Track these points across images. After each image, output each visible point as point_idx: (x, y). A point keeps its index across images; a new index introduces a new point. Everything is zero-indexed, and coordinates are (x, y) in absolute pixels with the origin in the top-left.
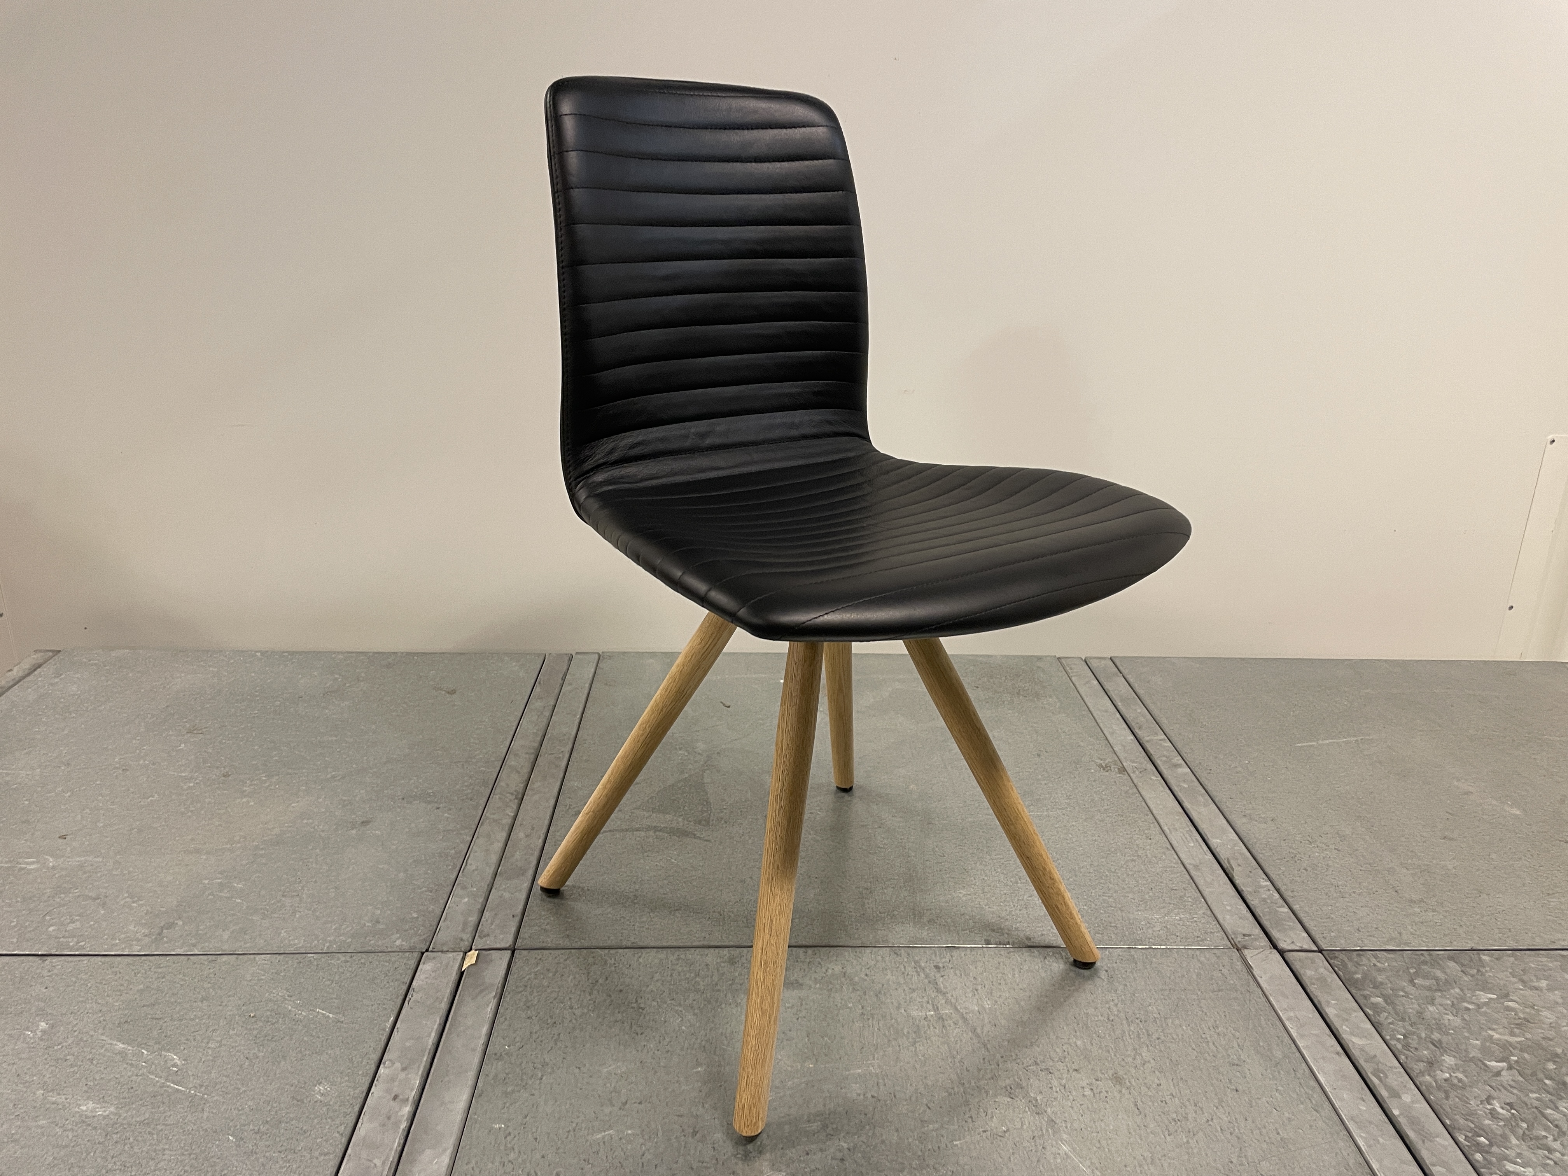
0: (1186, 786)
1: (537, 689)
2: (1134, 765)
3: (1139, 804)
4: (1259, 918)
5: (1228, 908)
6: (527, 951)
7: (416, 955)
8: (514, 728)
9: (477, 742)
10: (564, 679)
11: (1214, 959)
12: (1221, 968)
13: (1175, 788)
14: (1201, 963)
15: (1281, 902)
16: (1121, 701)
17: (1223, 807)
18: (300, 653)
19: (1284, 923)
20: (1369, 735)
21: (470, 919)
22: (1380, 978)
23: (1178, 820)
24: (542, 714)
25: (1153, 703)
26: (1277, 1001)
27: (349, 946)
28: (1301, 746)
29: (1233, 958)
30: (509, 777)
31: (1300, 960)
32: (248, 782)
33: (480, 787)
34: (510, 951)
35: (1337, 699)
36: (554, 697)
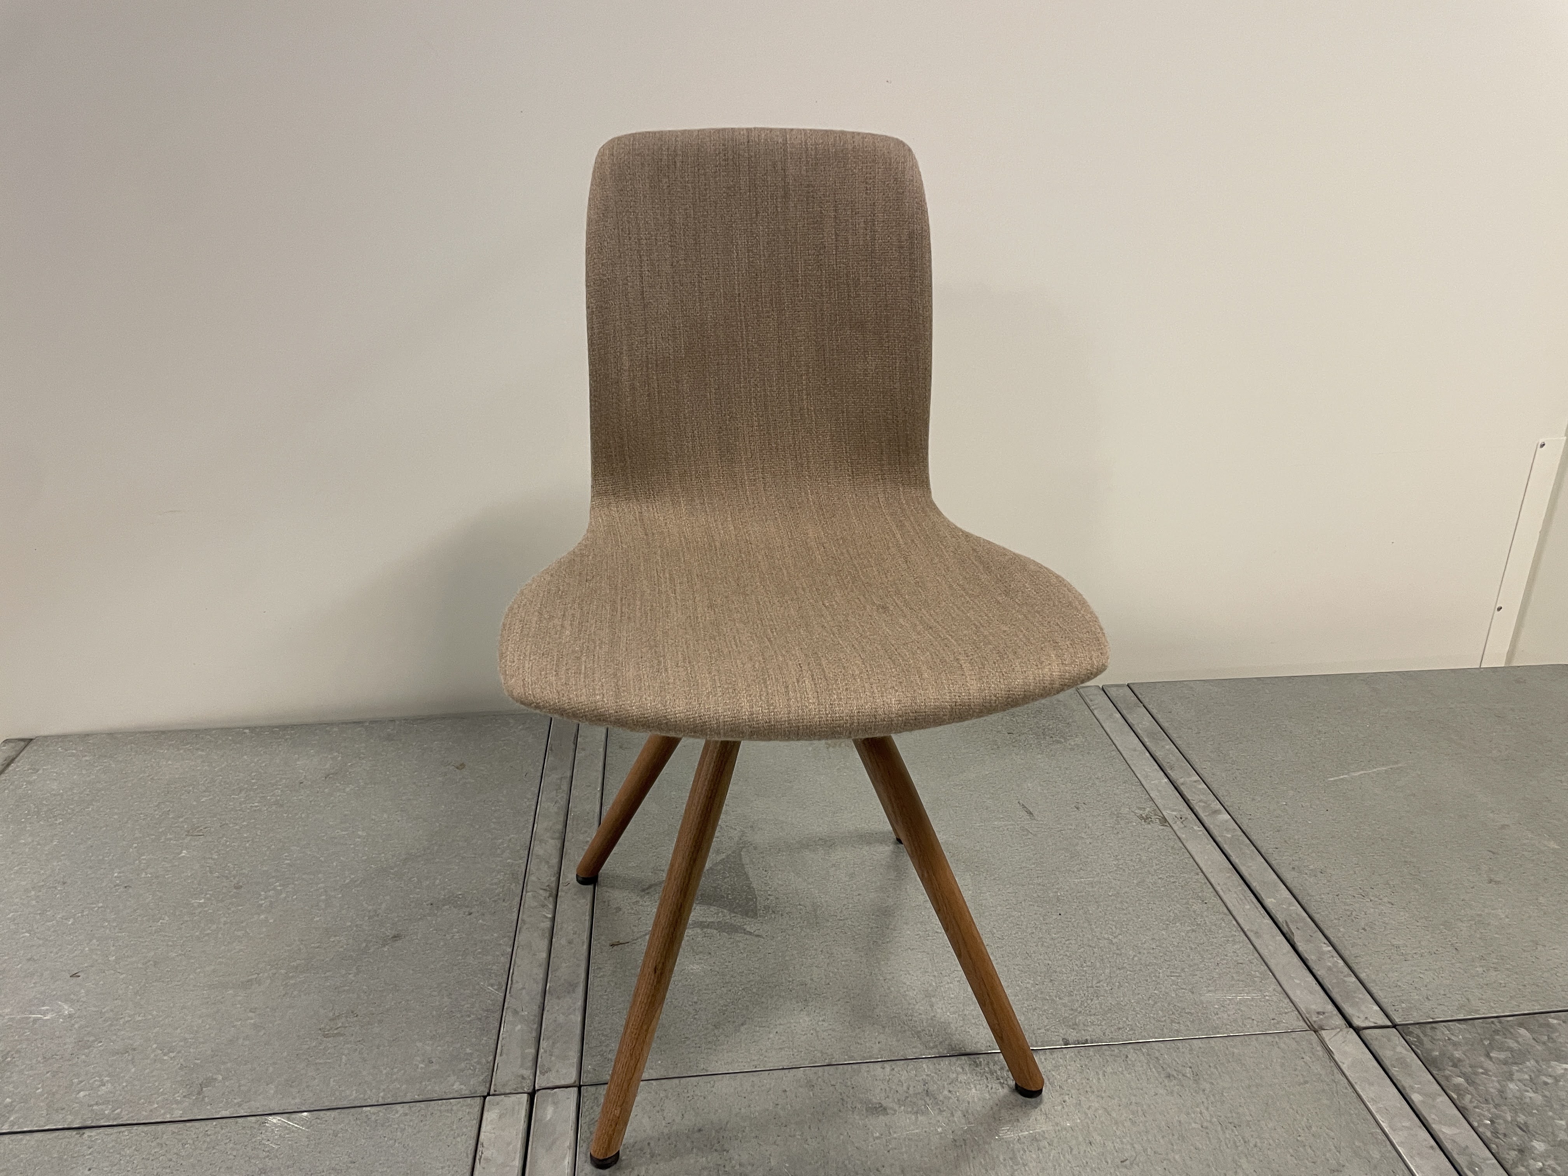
0: (1229, 836)
1: (550, 758)
2: (1175, 814)
3: (1187, 861)
4: (1328, 991)
5: (1298, 982)
6: (593, 1087)
7: (478, 1101)
8: (534, 807)
10: (575, 744)
11: (1294, 1045)
12: (1303, 1056)
13: (1220, 841)
14: (1282, 1051)
15: (1346, 969)
16: (1148, 737)
18: (293, 726)
19: (1354, 995)
20: (1396, 763)
21: (527, 1050)
22: (1457, 1054)
23: (1229, 877)
24: (560, 787)
25: (1180, 737)
26: (1363, 1090)
27: (405, 1095)
28: (1335, 781)
29: (1312, 1042)
30: (539, 870)
31: (1376, 1038)
32: (263, 893)
33: (511, 884)
34: (576, 1089)
35: (1359, 721)
36: (569, 766)
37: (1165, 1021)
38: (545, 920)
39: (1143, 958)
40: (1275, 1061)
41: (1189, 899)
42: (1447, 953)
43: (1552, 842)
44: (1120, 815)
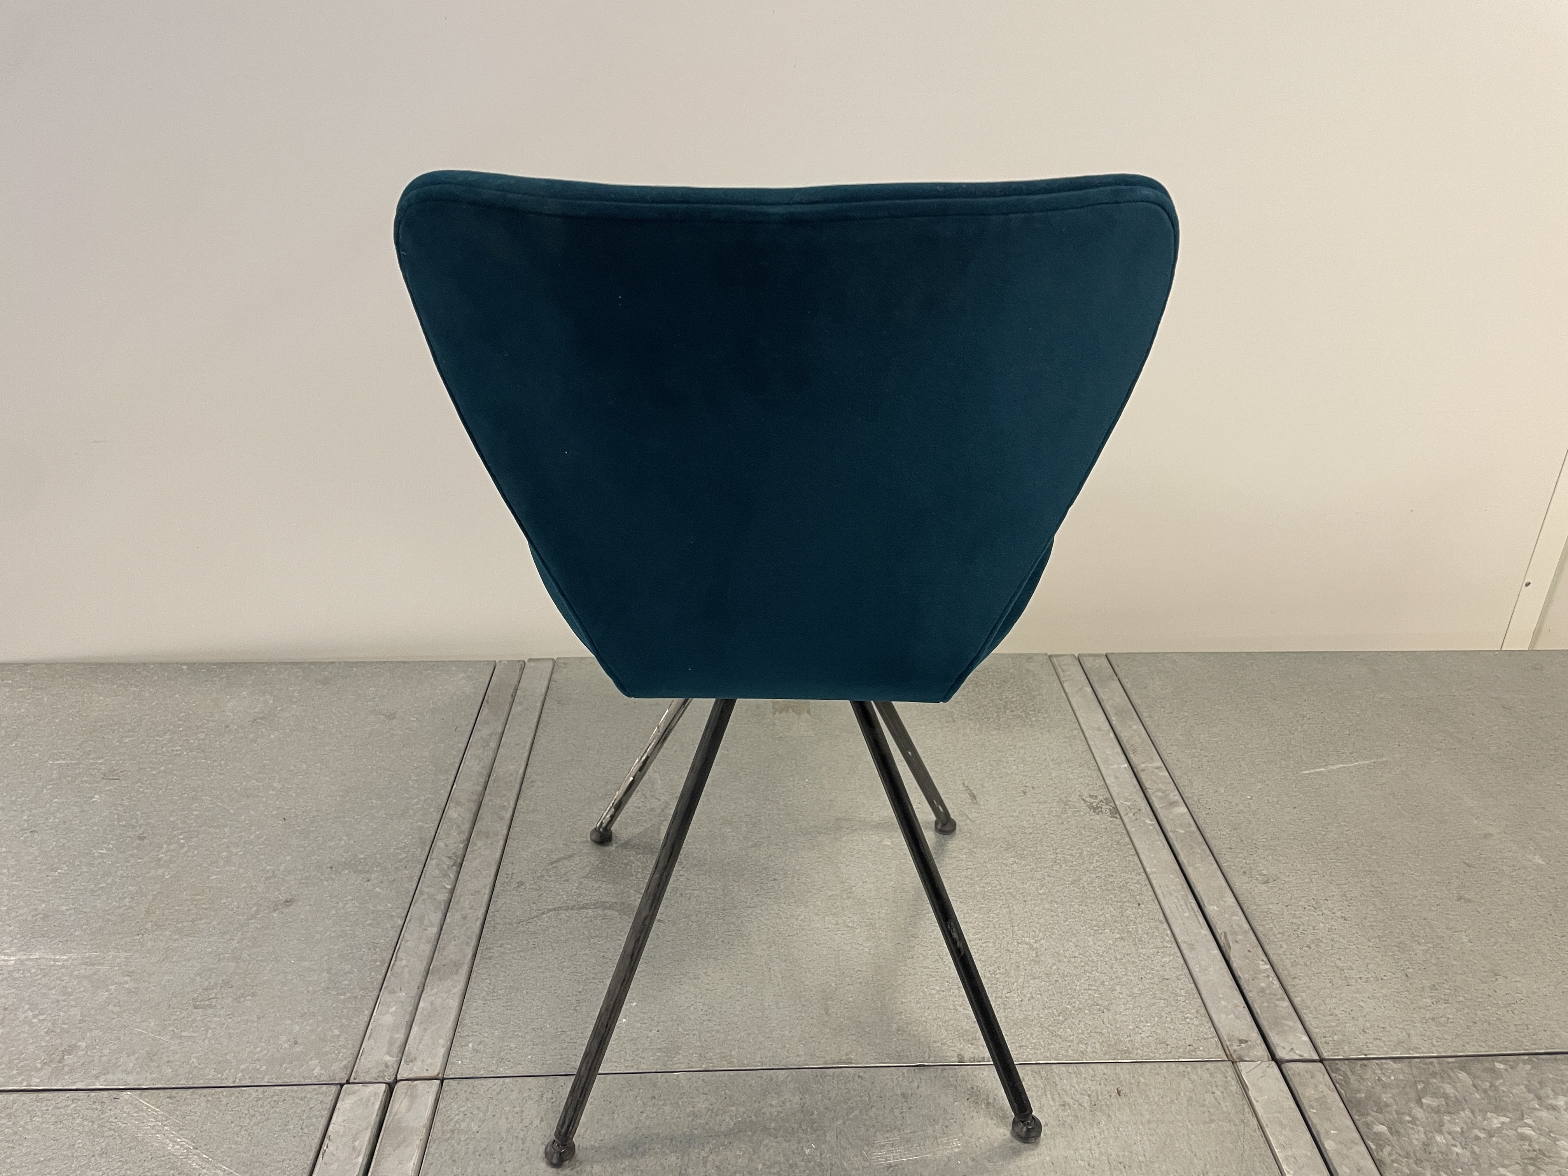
0: (1183, 831)
1: (485, 711)
2: (1129, 803)
3: (1132, 860)
4: (1257, 1016)
5: (1223, 1003)
6: (456, 1081)
7: (335, 1089)
8: (457, 765)
9: (416, 785)
10: (513, 697)
11: (1206, 1076)
12: (1215, 1090)
13: (1171, 835)
14: (1192, 1082)
15: (1281, 991)
16: (1116, 716)
17: (1221, 861)
18: (231, 664)
19: (1284, 1022)
20: (1382, 756)
21: (396, 1036)
22: (1385, 1098)
23: (1173, 880)
24: (488, 745)
25: (1150, 717)
26: (1273, 1134)
27: (263, 1079)
28: (1309, 774)
29: (1227, 1075)
30: (448, 835)
31: (1299, 1073)
32: (165, 846)
33: (417, 849)
34: (438, 1082)
35: (1349, 707)
36: (503, 720)
37: (1072, 1041)
38: (444, 890)
39: (1062, 968)
40: (1182, 1094)
41: (1125, 902)
42: (1396, 980)
43: (1537, 857)
44: (1069, 803)
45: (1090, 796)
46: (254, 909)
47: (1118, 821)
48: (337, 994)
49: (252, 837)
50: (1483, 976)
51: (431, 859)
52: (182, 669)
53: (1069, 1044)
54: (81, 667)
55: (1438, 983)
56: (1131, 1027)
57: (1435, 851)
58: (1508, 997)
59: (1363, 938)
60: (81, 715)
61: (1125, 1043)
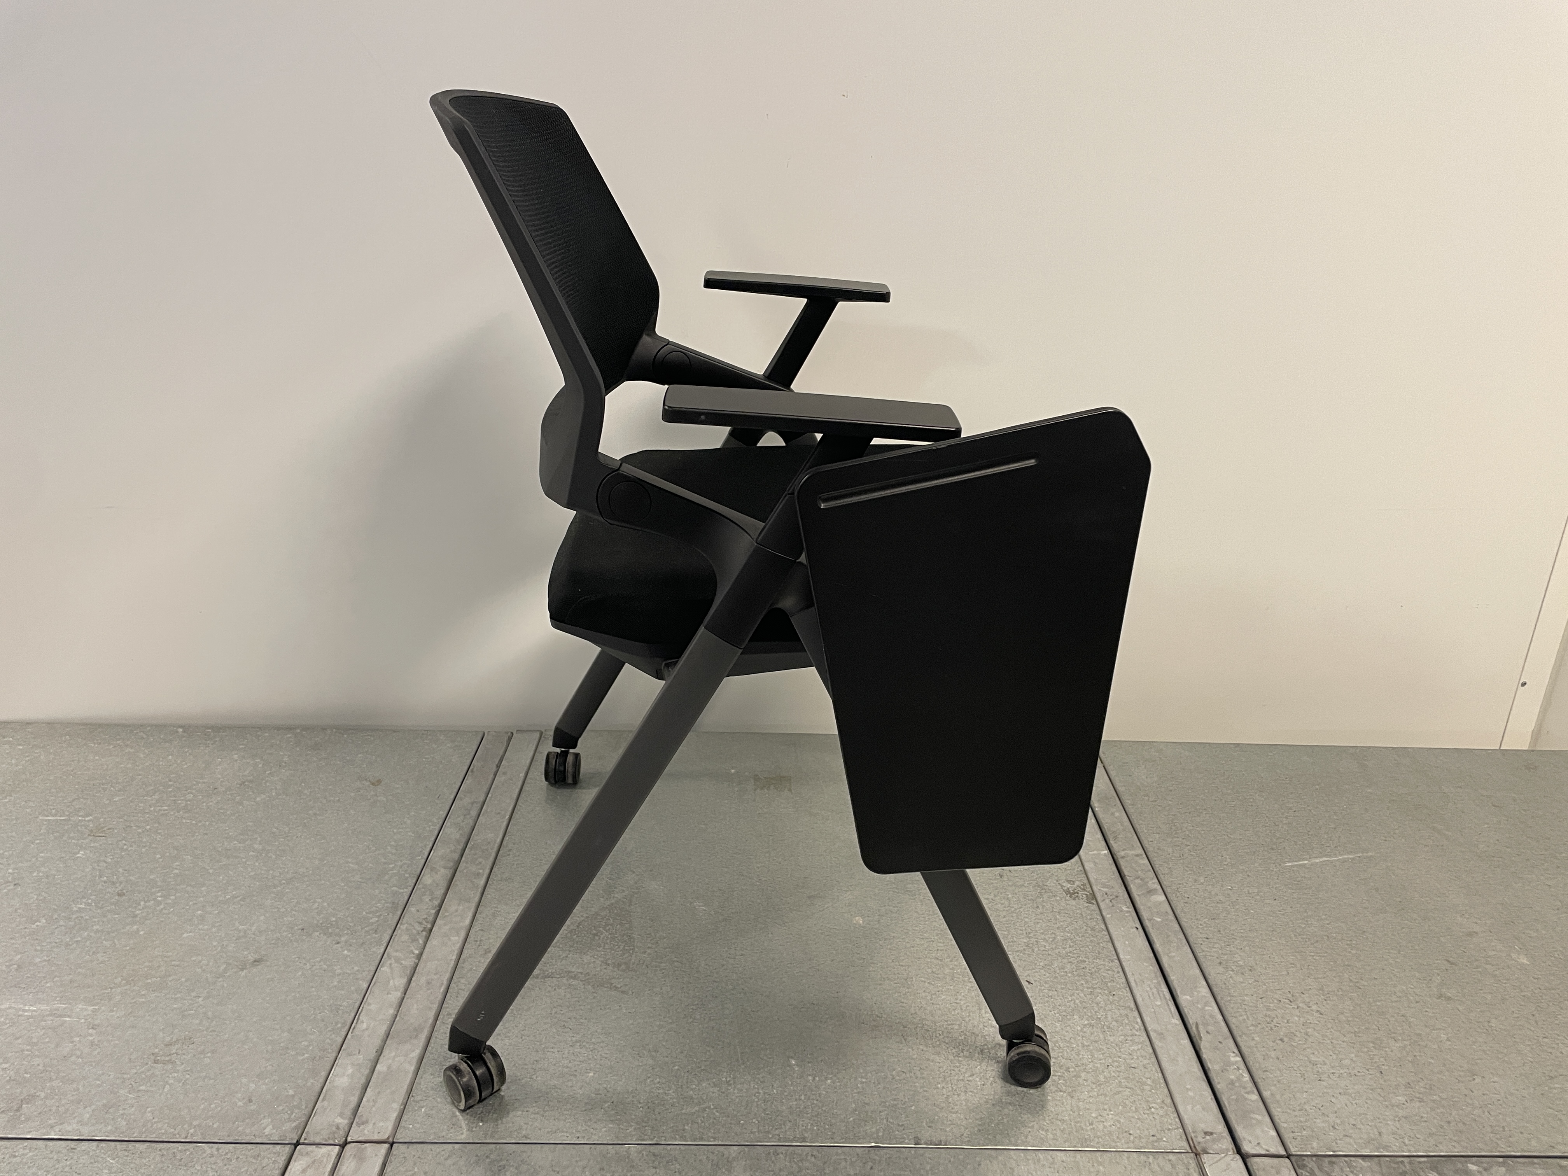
0: (1160, 921)
1: (470, 779)
3: (1105, 946)
4: (1224, 1109)
5: (1191, 1094)
6: (406, 1145)
7: (289, 1149)
8: (436, 832)
9: (394, 851)
10: (498, 767)
11: (1168, 1167)
13: (1147, 923)
15: (1250, 1085)
17: (1197, 950)
18: (226, 728)
20: (1367, 851)
21: (351, 1098)
23: (1146, 968)
24: (469, 814)
25: (1133, 805)
27: (214, 1136)
28: (1292, 866)
29: (1190, 1167)
30: (421, 901)
31: (1264, 1169)
32: (142, 903)
33: (388, 914)
34: (387, 1146)
35: (1337, 801)
36: (485, 790)
38: (411, 956)
41: (1096, 988)
42: (1370, 1076)
43: (1522, 956)
44: (1045, 887)
45: (1069, 882)
46: (222, 968)
47: (1095, 907)
48: (297, 1054)
49: (228, 897)
50: (1460, 1076)
51: (401, 924)
52: (178, 732)
53: (1029, 1129)
54: (81, 727)
55: (1413, 1081)
56: (1093, 1115)
57: (1417, 947)
58: (1485, 1097)
59: (1338, 1033)
60: (75, 773)
61: (1087, 1131)
